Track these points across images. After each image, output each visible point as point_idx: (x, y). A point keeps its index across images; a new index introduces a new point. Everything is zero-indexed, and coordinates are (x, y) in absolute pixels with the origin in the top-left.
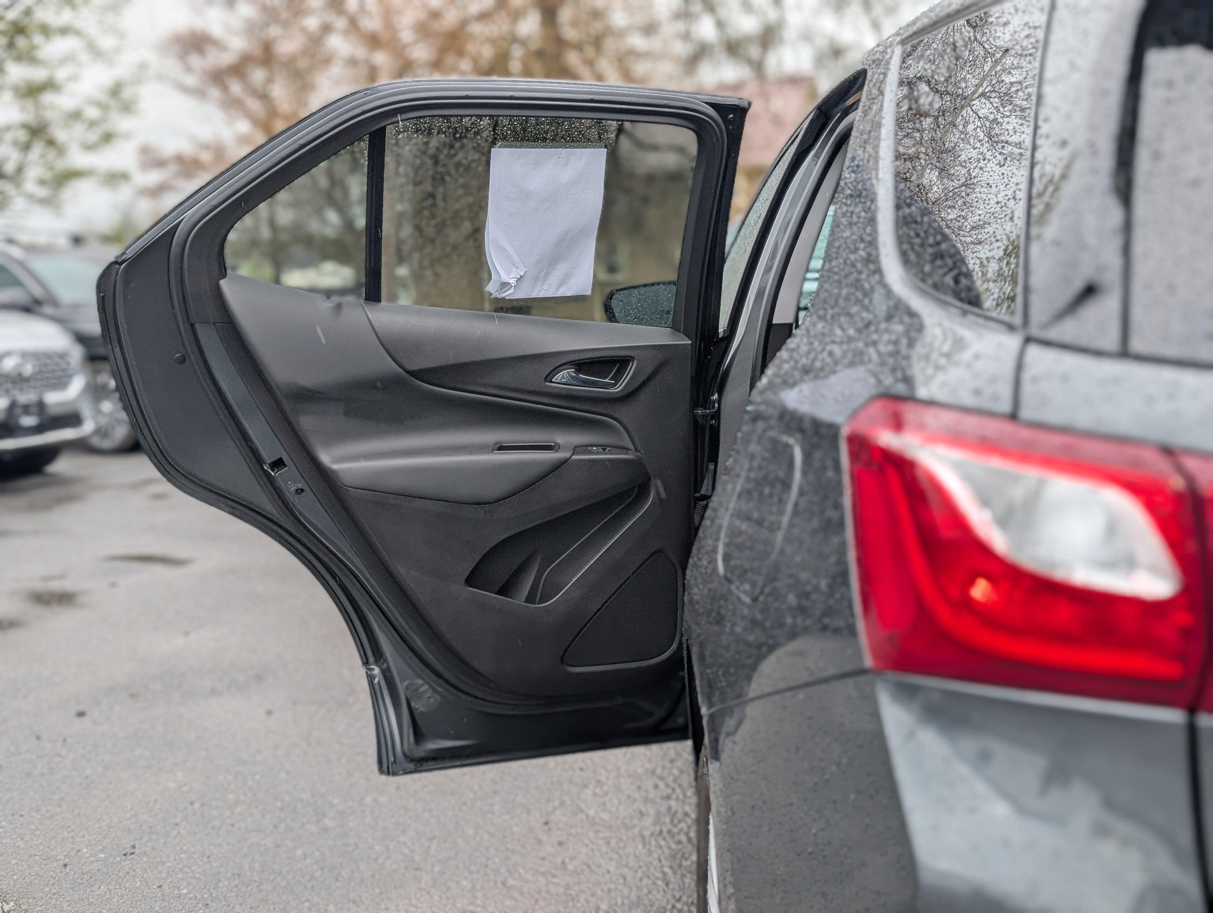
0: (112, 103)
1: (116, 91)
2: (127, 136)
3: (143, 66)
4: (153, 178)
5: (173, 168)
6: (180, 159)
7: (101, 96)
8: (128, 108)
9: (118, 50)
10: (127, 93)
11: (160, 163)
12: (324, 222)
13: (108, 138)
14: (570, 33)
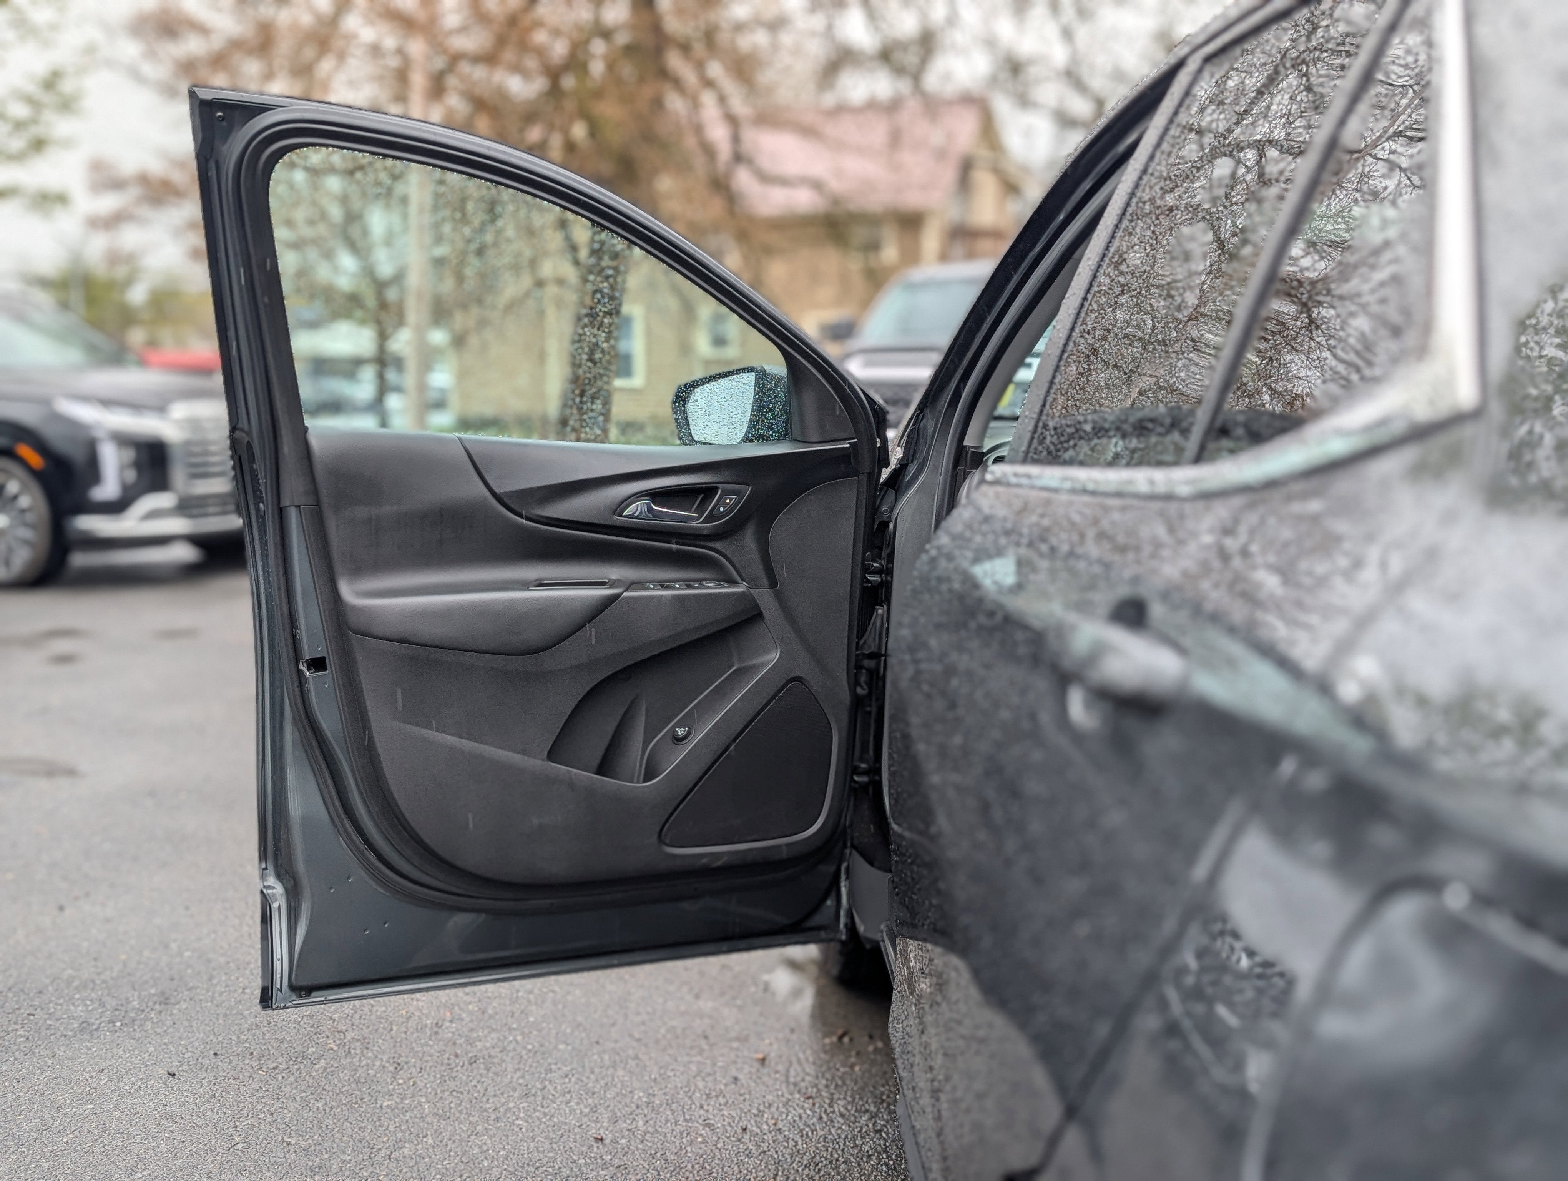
0: (46, 98)
1: (51, 82)
2: (68, 144)
3: (90, 50)
4: (108, 203)
5: (133, 192)
6: (143, 179)
7: (31, 88)
8: (67, 105)
9: (54, 27)
10: (67, 86)
11: (116, 184)
12: (336, 269)
13: (39, 145)
14: (673, 25)
